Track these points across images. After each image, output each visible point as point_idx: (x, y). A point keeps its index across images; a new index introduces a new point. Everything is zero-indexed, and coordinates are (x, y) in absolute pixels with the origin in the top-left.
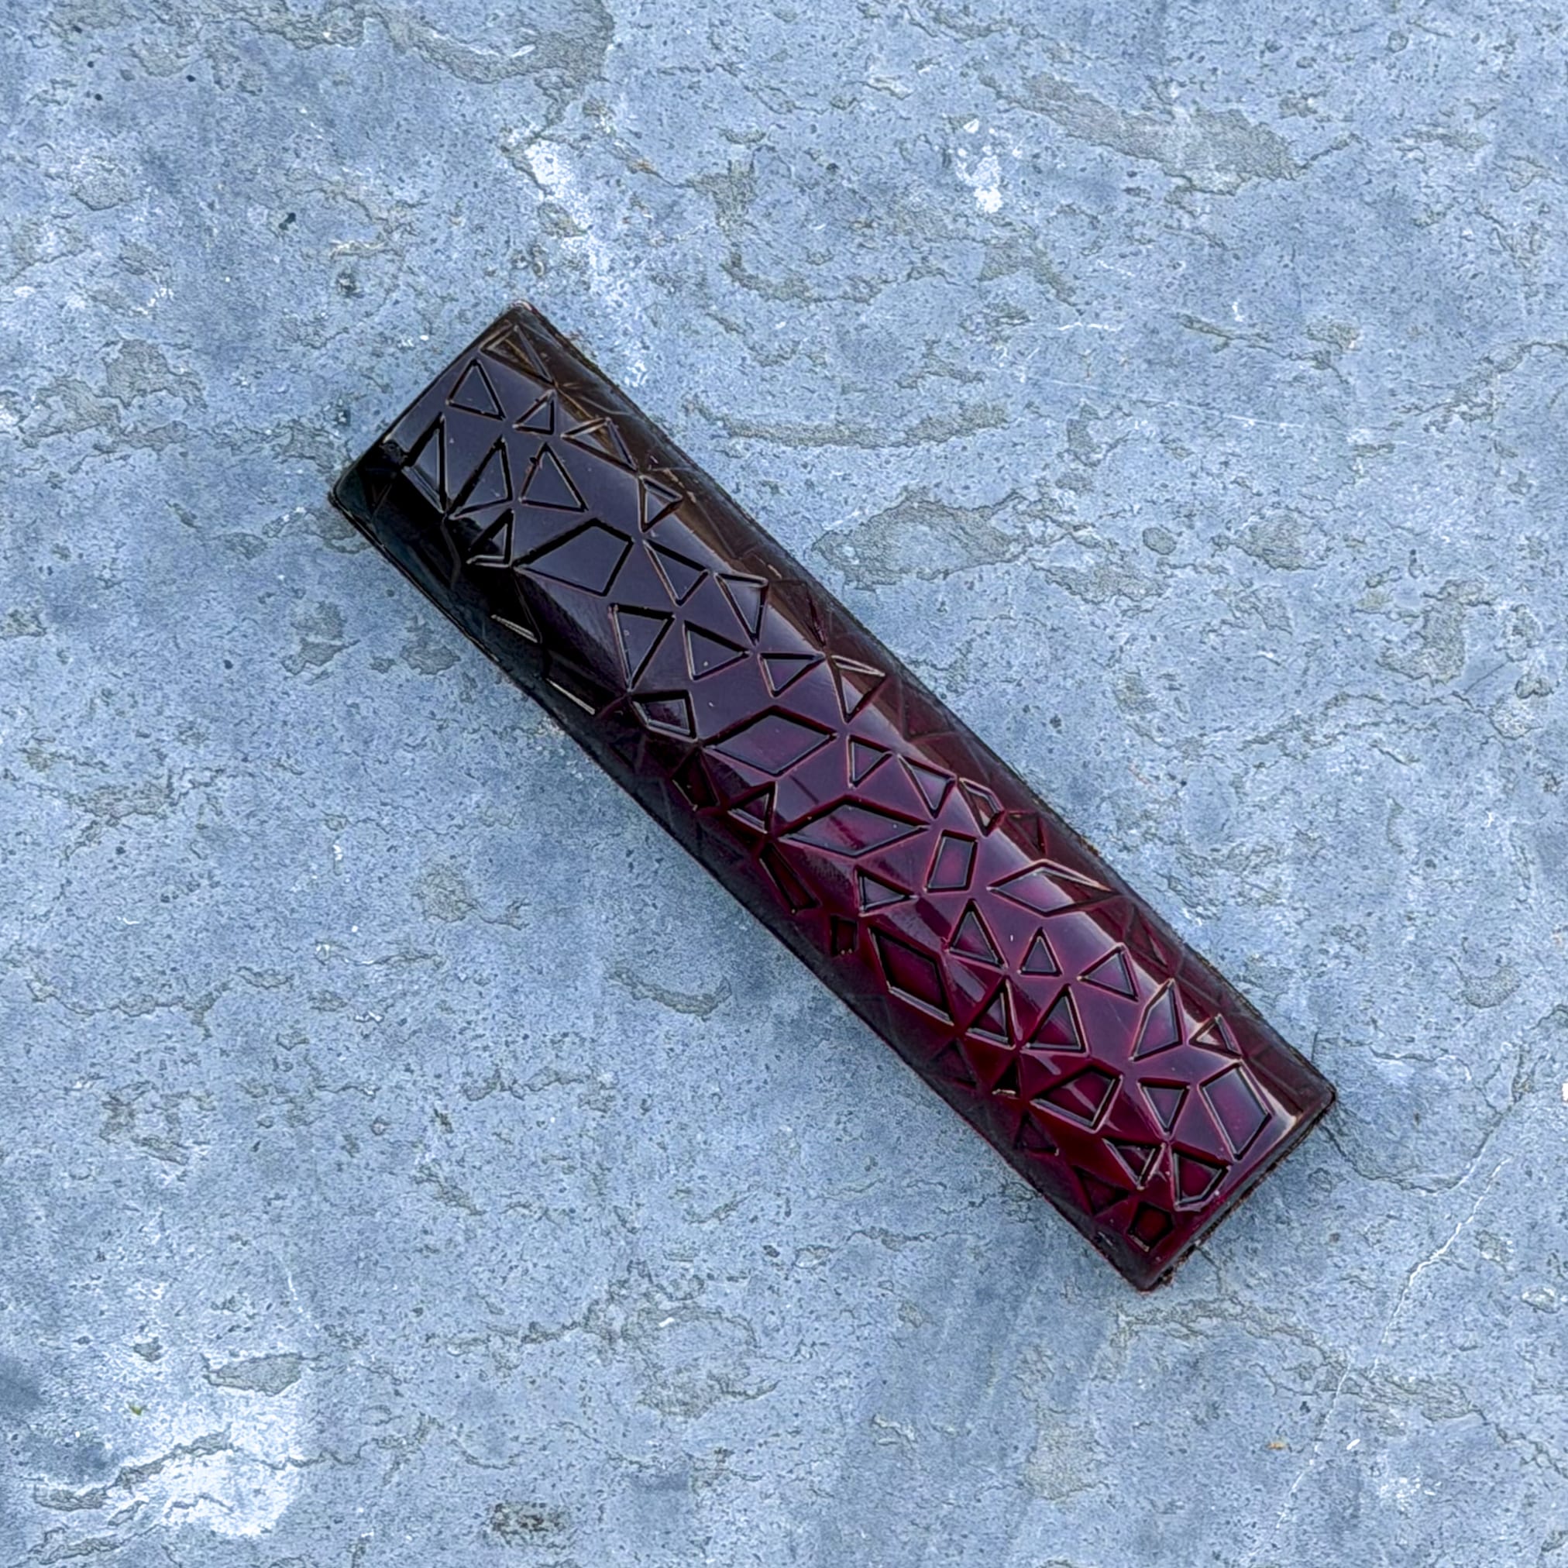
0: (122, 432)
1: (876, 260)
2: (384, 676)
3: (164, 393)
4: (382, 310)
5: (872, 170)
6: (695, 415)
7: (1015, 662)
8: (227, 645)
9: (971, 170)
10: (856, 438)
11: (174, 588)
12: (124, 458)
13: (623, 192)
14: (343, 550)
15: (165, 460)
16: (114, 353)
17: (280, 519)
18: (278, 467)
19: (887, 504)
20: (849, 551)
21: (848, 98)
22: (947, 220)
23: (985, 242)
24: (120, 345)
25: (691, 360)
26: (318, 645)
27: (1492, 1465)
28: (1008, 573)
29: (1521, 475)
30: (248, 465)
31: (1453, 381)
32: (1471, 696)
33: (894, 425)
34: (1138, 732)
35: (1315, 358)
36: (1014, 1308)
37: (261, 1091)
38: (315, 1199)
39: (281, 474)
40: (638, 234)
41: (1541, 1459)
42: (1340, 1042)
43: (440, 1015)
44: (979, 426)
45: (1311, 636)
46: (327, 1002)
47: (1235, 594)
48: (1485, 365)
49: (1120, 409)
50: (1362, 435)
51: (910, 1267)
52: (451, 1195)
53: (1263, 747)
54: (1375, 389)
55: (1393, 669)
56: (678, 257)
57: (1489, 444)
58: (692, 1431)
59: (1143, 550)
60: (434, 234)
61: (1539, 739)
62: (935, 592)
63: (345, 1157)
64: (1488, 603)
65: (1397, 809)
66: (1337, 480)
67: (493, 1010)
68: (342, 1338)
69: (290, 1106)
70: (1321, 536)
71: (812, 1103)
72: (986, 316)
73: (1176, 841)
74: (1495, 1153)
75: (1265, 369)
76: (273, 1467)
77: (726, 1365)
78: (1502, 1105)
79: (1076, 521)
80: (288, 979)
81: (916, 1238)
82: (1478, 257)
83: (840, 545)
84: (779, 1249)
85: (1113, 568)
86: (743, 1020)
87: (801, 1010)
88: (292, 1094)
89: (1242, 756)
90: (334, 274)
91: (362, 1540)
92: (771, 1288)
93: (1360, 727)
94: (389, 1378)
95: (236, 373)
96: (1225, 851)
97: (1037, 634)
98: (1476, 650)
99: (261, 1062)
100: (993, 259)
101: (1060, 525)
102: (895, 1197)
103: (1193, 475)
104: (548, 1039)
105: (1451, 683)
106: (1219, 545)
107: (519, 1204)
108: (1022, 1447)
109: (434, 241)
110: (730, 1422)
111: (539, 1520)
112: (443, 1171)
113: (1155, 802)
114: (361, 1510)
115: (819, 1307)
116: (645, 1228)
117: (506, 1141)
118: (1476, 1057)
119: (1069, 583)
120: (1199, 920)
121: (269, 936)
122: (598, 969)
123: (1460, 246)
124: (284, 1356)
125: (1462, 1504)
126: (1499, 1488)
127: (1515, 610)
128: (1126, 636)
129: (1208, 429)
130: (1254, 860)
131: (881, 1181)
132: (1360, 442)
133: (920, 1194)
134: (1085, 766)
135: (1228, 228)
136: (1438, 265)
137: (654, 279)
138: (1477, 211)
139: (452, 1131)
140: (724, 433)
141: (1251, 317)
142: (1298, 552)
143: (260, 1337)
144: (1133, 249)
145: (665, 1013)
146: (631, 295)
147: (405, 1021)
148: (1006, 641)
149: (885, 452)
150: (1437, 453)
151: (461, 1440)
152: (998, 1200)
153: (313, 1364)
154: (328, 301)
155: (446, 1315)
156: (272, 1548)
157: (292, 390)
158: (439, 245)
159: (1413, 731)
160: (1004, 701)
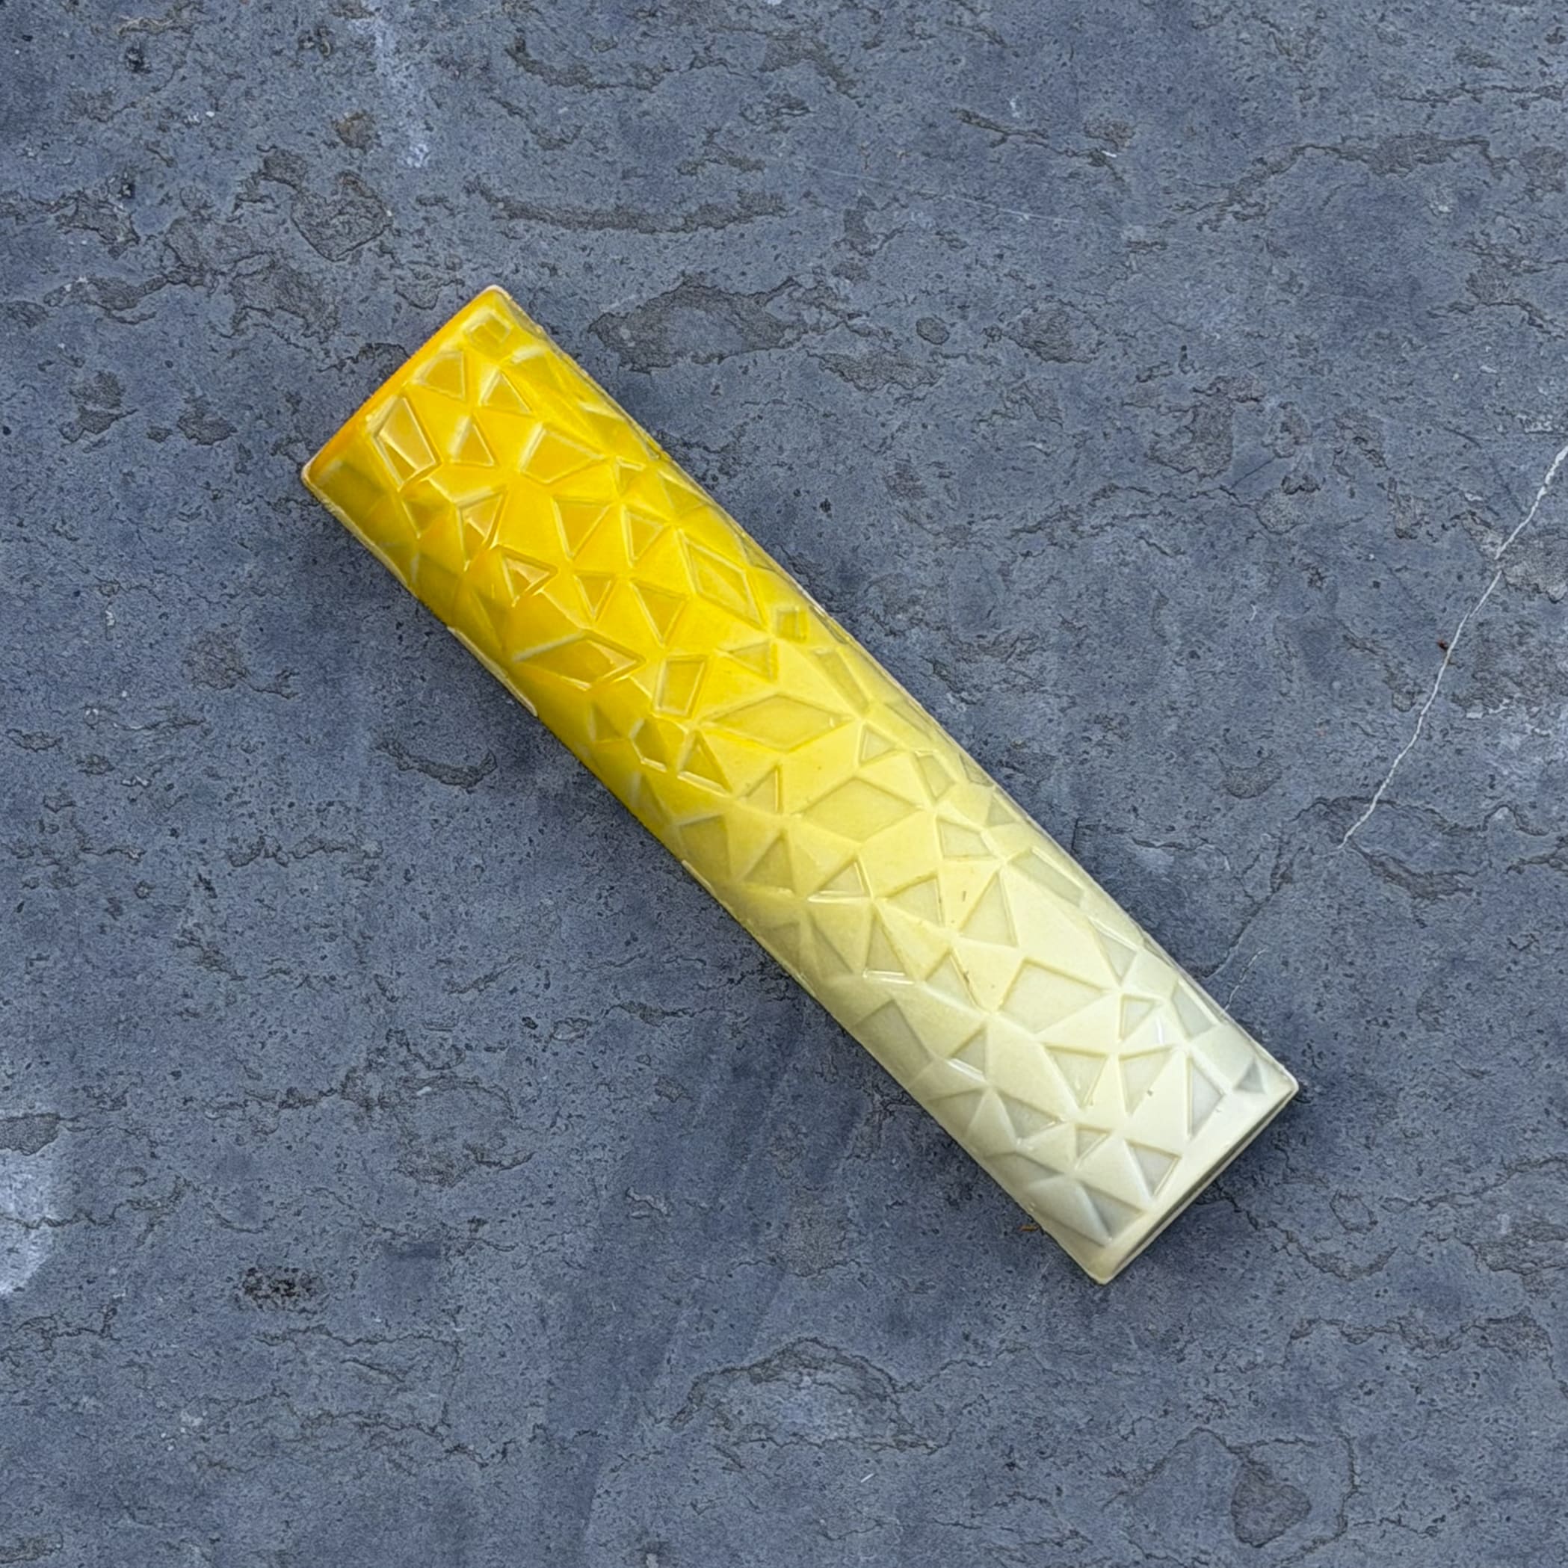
1: (659, 50)
2: (161, 445)
4: (169, 86)
6: (476, 196)
7: (787, 447)
8: (6, 411)
10: (634, 222)
14: (122, 320)
17: (62, 288)
18: (62, 237)
19: (665, 289)
20: (625, 333)
22: (731, 11)
23: (768, 34)
25: (474, 142)
26: (96, 414)
27: (1242, 1252)
28: (783, 358)
29: (1293, 275)
30: (31, 235)
31: (1226, 181)
32: (1238, 490)
33: (675, 211)
34: (907, 518)
35: (1091, 155)
36: (770, 1086)
37: (26, 852)
38: (77, 960)
39: (65, 244)
40: (425, 18)
41: (1291, 1247)
42: (1101, 829)
43: (206, 780)
44: (757, 213)
45: (1081, 428)
46: (95, 765)
47: (1006, 384)
48: (1259, 166)
49: (897, 200)
50: (1136, 231)
51: (667, 1042)
52: (212, 959)
53: (1030, 536)
54: (1150, 187)
55: (1162, 463)
56: (464, 41)
57: (1261, 243)
58: (446, 1199)
59: (917, 340)
60: (224, 13)
61: (1306, 535)
62: (710, 376)
63: (108, 920)
64: (1256, 400)
65: (1162, 600)
66: (1110, 276)
67: (259, 777)
68: (100, 1099)
69: (54, 868)
70: (1093, 330)
71: (574, 876)
72: (766, 106)
73: (942, 626)
74: (1251, 943)
75: (1042, 164)
76: (28, 1226)
77: (482, 1135)
78: (1260, 896)
79: (850, 309)
80: (58, 742)
81: (674, 1014)
82: (1254, 60)
83: (615, 328)
84: (537, 1022)
85: (887, 356)
86: (507, 794)
87: (566, 783)
88: (57, 856)
89: (1009, 543)
90: (123, 49)
91: (113, 1301)
92: (528, 1059)
93: (1127, 519)
94: (145, 1140)
95: (23, 144)
96: (991, 637)
97: (810, 420)
98: (1244, 446)
99: (28, 825)
100: (775, 51)
101: (835, 312)
102: (655, 972)
103: (968, 267)
104: (313, 808)
105: (1218, 478)
106: (993, 337)
107: (280, 970)
108: (775, 1223)
109: (222, 19)
110: (485, 1192)
111: (290, 1285)
112: (205, 936)
113: (923, 587)
114: (113, 1271)
115: (576, 1080)
116: (405, 997)
117: (269, 907)
118: (1235, 847)
119: (842, 370)
120: (963, 705)
121: (39, 699)
122: (365, 740)
123: (1237, 49)
124: (42, 1116)
125: (1213, 1291)
126: (1250, 1275)
127: (1283, 406)
128: (897, 424)
129: (984, 222)
130: (1020, 647)
131: (642, 956)
132: (1134, 239)
133: (679, 969)
134: (854, 550)
135: (1008, 26)
136: (1215, 67)
137: (439, 61)
138: (1254, 15)
139: (215, 897)
140: (504, 214)
141: (1028, 113)
142: (1069, 345)
143: (19, 1097)
144: (914, 43)
145: (431, 785)
146: (416, 77)
147: (171, 787)
148: (778, 426)
149: (663, 236)
150: (1210, 251)
151: (216, 1203)
152: (757, 977)
153: (70, 1125)
154: (116, 75)
155: (204, 1079)
156: (24, 1307)
157: (78, 162)
158: (227, 24)
159: (1180, 524)
160: (775, 485)
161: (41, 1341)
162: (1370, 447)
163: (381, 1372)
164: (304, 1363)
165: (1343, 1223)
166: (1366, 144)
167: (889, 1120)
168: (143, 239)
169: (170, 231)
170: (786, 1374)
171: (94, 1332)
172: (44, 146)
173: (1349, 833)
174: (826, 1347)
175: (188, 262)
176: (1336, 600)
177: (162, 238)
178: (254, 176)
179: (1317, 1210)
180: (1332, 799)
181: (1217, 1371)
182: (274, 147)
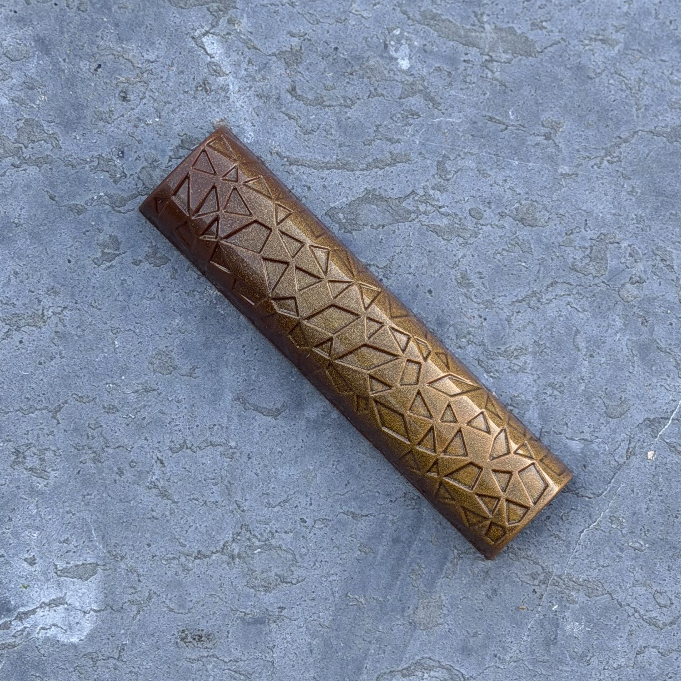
0: (24, 158)
1: (355, 89)
2: (138, 267)
3: (43, 142)
4: (139, 107)
5: (353, 49)
6: (275, 156)
7: (413, 266)
8: (69, 253)
9: (396, 50)
10: (344, 166)
11: (46, 228)
12: (25, 170)
13: (245, 58)
14: (120, 212)
15: (43, 171)
16: (21, 124)
17: (93, 198)
18: (92, 175)
19: (358, 196)
20: (341, 216)
21: (343, 18)
22: (386, 72)
23: (402, 82)
24: (23, 121)
25: (274, 131)
26: (109, 253)
27: (615, 617)
28: (410, 226)
29: (633, 188)
30: (79, 174)
31: (604, 146)
32: (611, 283)
33: (362, 161)
34: (466, 296)
35: (545, 135)
36: (409, 547)
37: (81, 448)
38: (104, 495)
39: (94, 178)
40: (251, 76)
41: (636, 615)
42: (552, 433)
43: (160, 415)
44: (399, 162)
45: (541, 256)
46: (111, 409)
47: (509, 237)
48: (618, 139)
49: (459, 156)
50: (564, 169)
51: (364, 529)
52: (164, 494)
53: (520, 304)
54: (570, 149)
55: (577, 271)
56: (268, 87)
57: (619, 174)
58: (268, 598)
59: (469, 218)
60: (162, 75)
61: (639, 302)
62: (378, 234)
63: (118, 478)
64: (618, 243)
65: (578, 332)
66: (554, 189)
67: (183, 414)
68: (115, 556)
69: (93, 455)
70: (546, 213)
71: (322, 456)
72: (402, 114)
73: (482, 344)
74: (618, 482)
75: (523, 140)
76: (85, 613)
77: (283, 570)
78: (621, 461)
79: (440, 204)
80: (94, 399)
81: (366, 516)
82: (616, 93)
83: (337, 213)
84: (307, 520)
85: (456, 225)
86: (292, 420)
87: (318, 416)
88: (95, 450)
89: (511, 308)
90: (117, 92)
91: (123, 644)
92: (303, 537)
93: (562, 296)
94: (135, 574)
95: (74, 134)
96: (503, 349)
97: (423, 253)
98: (612, 263)
99: (82, 435)
100: (406, 90)
101: (433, 206)
102: (358, 498)
103: (491, 185)
104: (207, 427)
105: (602, 278)
106: (502, 216)
107: (194, 499)
108: (411, 607)
109: (162, 77)
110: (284, 595)
111: (200, 637)
112: (161, 484)
113: (473, 327)
114: (123, 631)
115: (324, 545)
116: (248, 510)
117: (189, 471)
118: (610, 440)
119: (436, 231)
120: (491, 379)
121: (86, 380)
122: (229, 397)
123: (608, 88)
124: (90, 564)
125: (602, 634)
126: (618, 627)
127: (630, 246)
128: (460, 255)
129: (498, 165)
130: (516, 353)
131: (352, 491)
132: (564, 172)
133: (368, 496)
134: (443, 311)
135: (508, 78)
136: (599, 96)
137: (258, 96)
138: (616, 73)
139: (164, 467)
140: (287, 163)
141: (517, 117)
142: (536, 219)
143: (80, 556)
144: (466, 86)
145: (258, 416)
146: (248, 102)
147: (145, 418)
148: (409, 256)
149: (357, 173)
150: (597, 177)
151: (167, 601)
152: (403, 499)
153: (102, 568)
154: (115, 104)
155: (161, 547)
156: (84, 648)
157: (98, 142)
158: (164, 79)
159: (585, 299)
160: (408, 282)
161: (91, 663)
162: (668, 263)
163: (241, 674)
164: (207, 671)
165: (659, 604)
166: (665, 129)
167: (461, 561)
168: (129, 175)
169: (140, 172)
170: (417, 673)
171: (115, 658)
172: (83, 135)
173: (660, 433)
174: (434, 661)
175: (148, 186)
176: (654, 330)
177: (136, 175)
178: (177, 147)
179: (648, 599)
180: (652, 418)
181: (604, 669)
182: (185, 134)
